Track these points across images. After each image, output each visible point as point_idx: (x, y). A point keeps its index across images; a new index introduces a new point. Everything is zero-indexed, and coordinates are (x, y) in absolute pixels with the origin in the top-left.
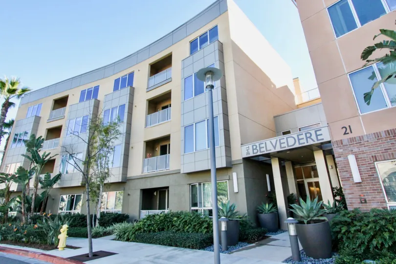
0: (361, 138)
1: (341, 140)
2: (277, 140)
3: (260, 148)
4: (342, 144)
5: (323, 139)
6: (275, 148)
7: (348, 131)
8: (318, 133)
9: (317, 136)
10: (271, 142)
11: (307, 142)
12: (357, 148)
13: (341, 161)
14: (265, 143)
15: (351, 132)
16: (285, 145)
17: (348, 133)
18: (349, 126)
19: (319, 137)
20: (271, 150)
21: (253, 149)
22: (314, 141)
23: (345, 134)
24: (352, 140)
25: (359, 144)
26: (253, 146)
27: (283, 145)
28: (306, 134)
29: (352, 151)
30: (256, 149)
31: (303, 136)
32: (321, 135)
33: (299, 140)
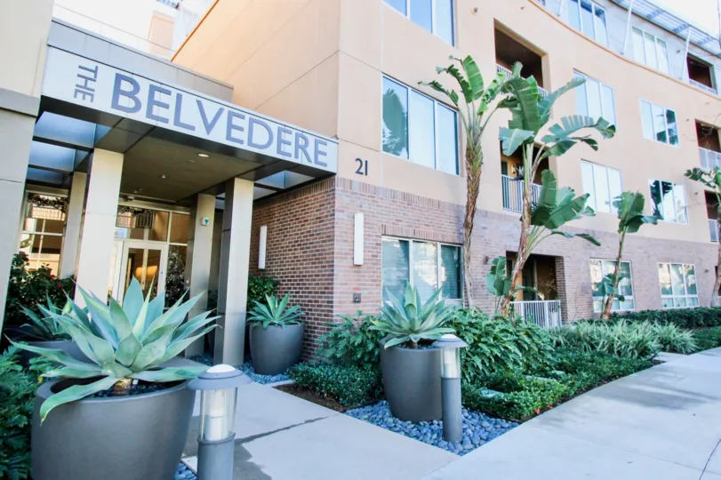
0: (376, 189)
1: (351, 181)
2: (221, 111)
3: (152, 102)
4: (351, 188)
5: (325, 165)
6: (209, 128)
7: (363, 170)
8: (321, 148)
9: (317, 152)
10: (199, 103)
11: (296, 157)
12: (369, 204)
13: (343, 219)
14: (179, 97)
15: (366, 174)
16: (243, 136)
17: (362, 173)
18: (366, 162)
19: (321, 158)
20: (193, 128)
21: (117, 91)
22: (309, 160)
23: (358, 172)
24: (365, 187)
25: (371, 199)
26: (119, 78)
27: (235, 134)
28: (297, 136)
29: (361, 206)
30: (131, 95)
31: (291, 138)
32: (324, 154)
33: (280, 141)
